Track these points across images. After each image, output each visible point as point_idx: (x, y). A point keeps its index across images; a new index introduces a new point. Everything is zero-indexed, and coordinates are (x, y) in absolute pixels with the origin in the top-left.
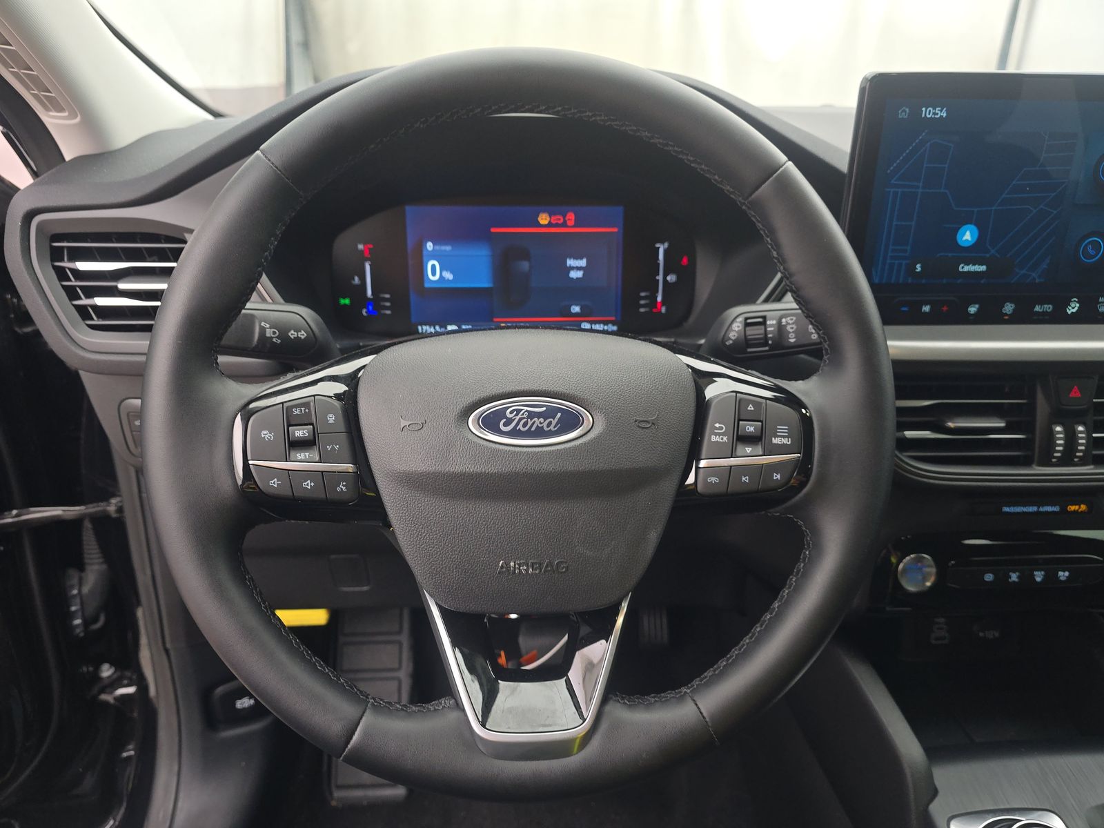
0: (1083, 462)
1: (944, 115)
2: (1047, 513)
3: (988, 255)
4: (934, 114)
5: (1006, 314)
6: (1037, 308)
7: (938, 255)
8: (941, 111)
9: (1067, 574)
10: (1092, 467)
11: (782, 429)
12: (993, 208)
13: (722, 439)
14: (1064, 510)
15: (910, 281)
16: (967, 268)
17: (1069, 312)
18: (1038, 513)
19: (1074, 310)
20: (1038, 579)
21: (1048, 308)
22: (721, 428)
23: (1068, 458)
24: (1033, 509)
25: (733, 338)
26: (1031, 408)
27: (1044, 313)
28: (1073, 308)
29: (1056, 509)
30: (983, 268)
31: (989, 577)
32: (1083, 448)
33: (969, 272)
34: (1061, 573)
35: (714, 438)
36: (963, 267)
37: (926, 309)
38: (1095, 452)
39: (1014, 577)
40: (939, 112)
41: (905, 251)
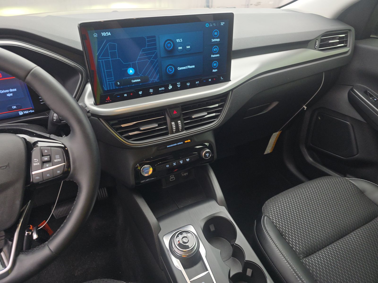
0: (182, 130)
1: (110, 34)
2: (180, 145)
3: (140, 76)
4: (106, 34)
5: (151, 93)
6: (160, 89)
7: (124, 79)
8: (108, 33)
9: (189, 159)
10: (185, 131)
11: (57, 156)
12: (136, 62)
13: (37, 164)
14: (184, 143)
15: (117, 88)
16: (134, 81)
17: (170, 89)
18: (177, 145)
19: (171, 88)
20: (181, 163)
21: (163, 88)
22: (36, 160)
23: (178, 131)
24: (176, 144)
25: (55, 119)
26: (165, 119)
27: (162, 90)
28: (170, 87)
29: (182, 143)
30: (139, 80)
31: (168, 166)
32: (181, 127)
33: (135, 82)
34: (187, 160)
35: (35, 164)
36: (133, 81)
37: (126, 95)
38: (185, 127)
39: (175, 164)
40: (108, 34)
41: (112, 79)
